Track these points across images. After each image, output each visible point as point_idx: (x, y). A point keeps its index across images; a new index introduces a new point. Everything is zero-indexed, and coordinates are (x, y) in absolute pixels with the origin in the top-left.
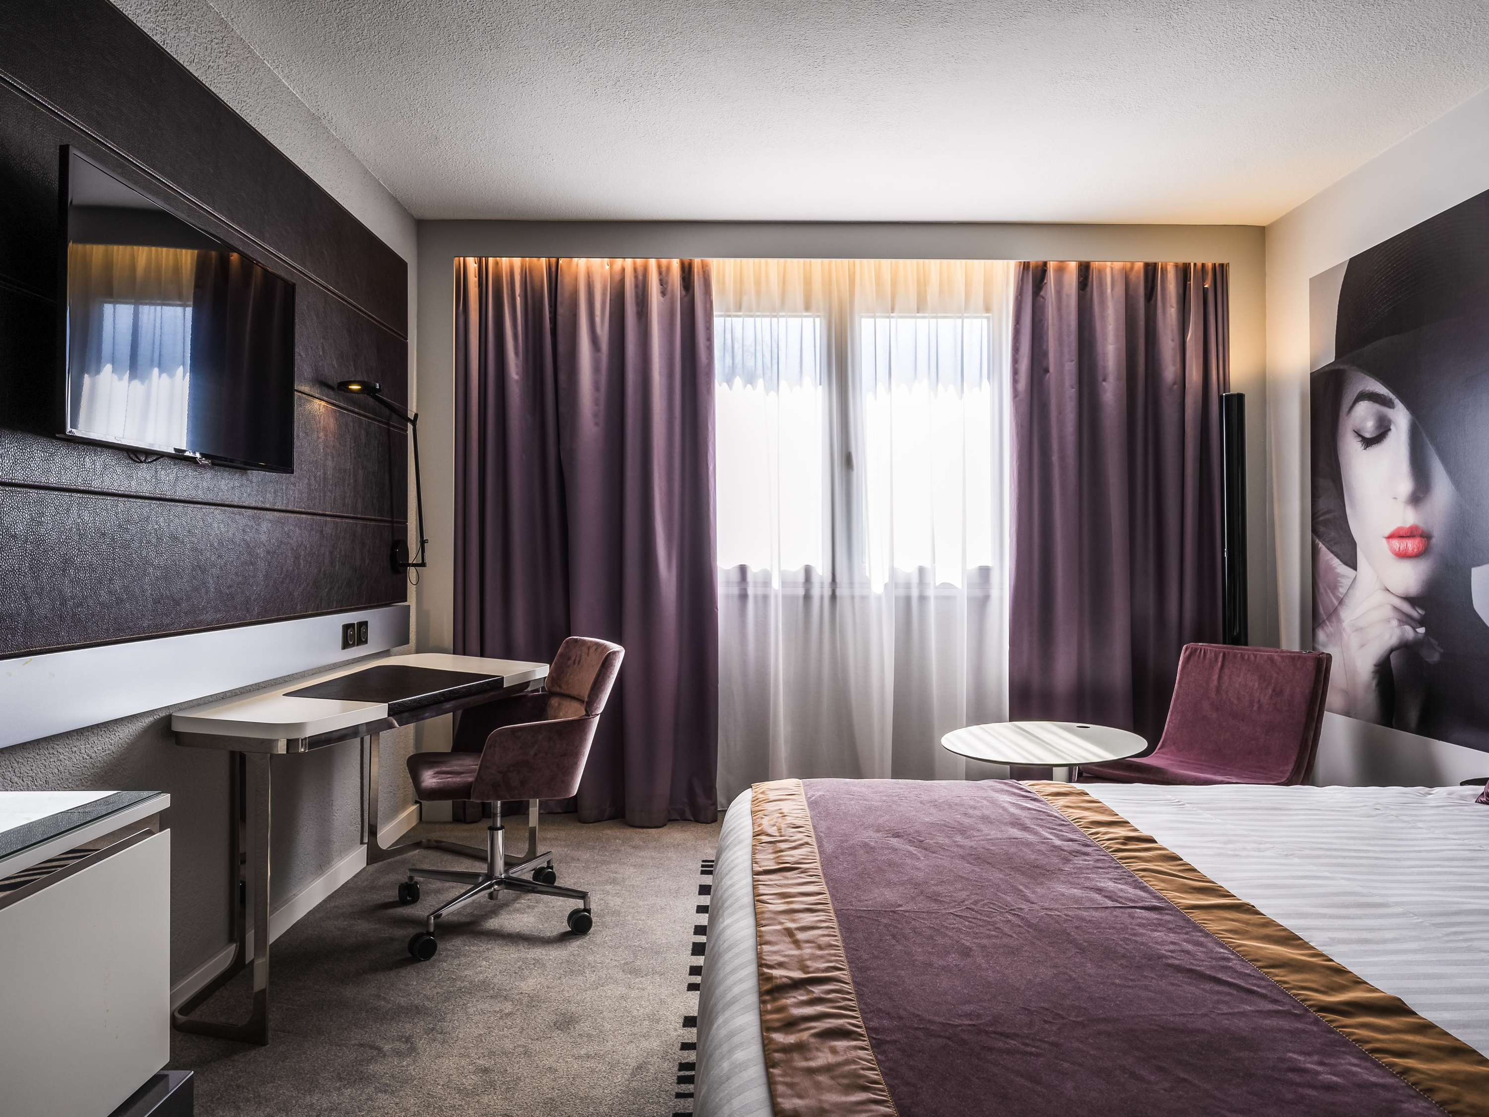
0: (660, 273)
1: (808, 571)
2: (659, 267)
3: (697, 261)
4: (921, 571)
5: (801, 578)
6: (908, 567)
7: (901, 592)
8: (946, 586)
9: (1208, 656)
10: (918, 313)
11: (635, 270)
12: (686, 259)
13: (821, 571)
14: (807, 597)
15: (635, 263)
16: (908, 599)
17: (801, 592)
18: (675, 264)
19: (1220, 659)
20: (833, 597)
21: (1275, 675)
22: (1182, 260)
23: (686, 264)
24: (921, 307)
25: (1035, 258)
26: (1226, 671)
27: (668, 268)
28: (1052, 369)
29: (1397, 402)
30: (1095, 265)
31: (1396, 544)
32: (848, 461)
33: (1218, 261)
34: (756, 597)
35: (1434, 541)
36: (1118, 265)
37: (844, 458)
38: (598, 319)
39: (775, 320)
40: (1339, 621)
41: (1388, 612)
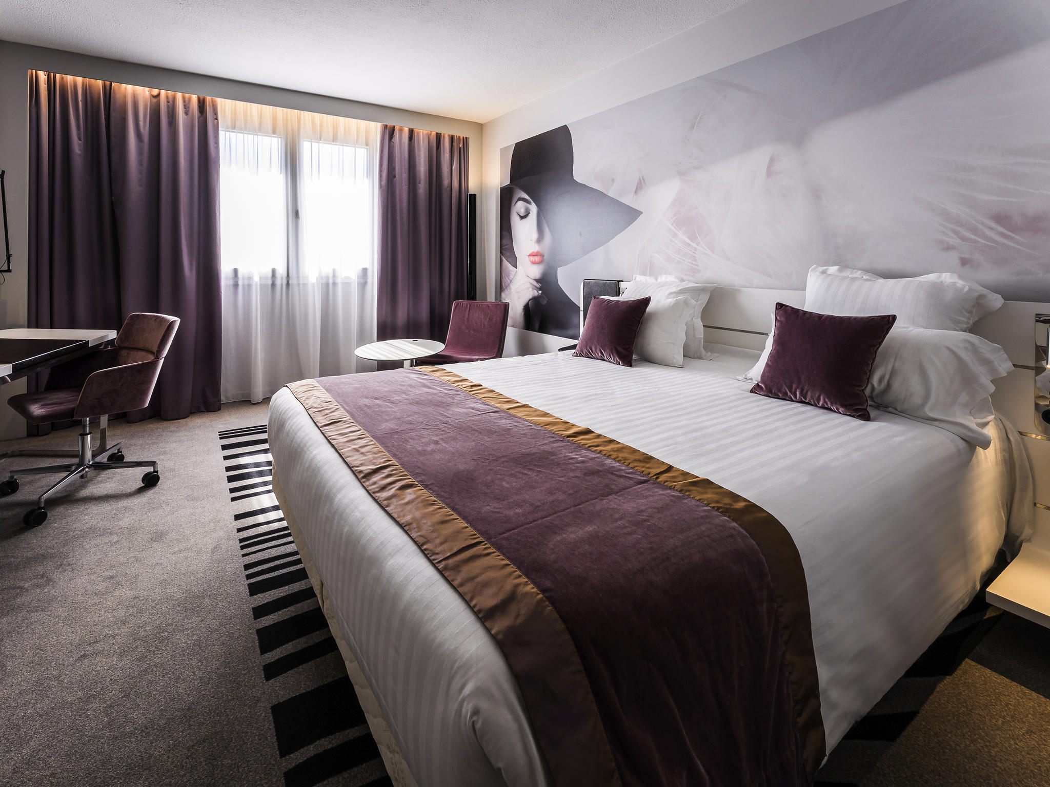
0: (184, 102)
1: (274, 271)
2: (184, 98)
3: (208, 99)
4: (334, 271)
5: (270, 275)
6: (327, 271)
7: (324, 281)
8: (347, 278)
9: (464, 305)
10: (333, 142)
11: (167, 97)
12: (202, 97)
13: (281, 271)
14: (273, 285)
15: (167, 93)
16: (327, 284)
17: (270, 282)
18: (194, 98)
19: (468, 307)
20: (288, 284)
21: (490, 313)
22: (451, 133)
23: (201, 99)
24: (335, 139)
25: (390, 123)
26: (471, 312)
27: (190, 99)
28: (397, 176)
29: (532, 202)
30: (415, 131)
31: (532, 258)
32: (297, 214)
33: (465, 136)
34: (243, 286)
35: (545, 257)
36: (425, 132)
37: (294, 214)
38: (141, 123)
39: (255, 136)
40: (510, 289)
41: (528, 285)
